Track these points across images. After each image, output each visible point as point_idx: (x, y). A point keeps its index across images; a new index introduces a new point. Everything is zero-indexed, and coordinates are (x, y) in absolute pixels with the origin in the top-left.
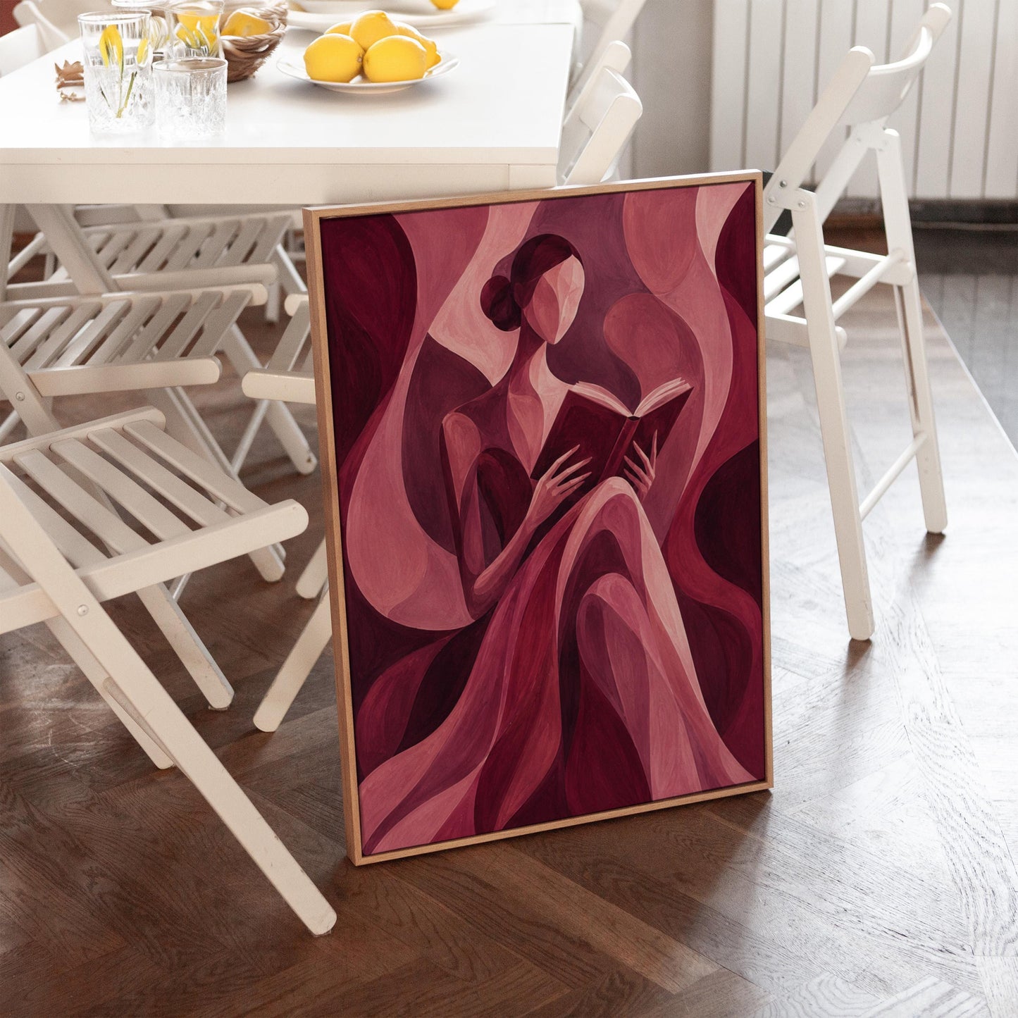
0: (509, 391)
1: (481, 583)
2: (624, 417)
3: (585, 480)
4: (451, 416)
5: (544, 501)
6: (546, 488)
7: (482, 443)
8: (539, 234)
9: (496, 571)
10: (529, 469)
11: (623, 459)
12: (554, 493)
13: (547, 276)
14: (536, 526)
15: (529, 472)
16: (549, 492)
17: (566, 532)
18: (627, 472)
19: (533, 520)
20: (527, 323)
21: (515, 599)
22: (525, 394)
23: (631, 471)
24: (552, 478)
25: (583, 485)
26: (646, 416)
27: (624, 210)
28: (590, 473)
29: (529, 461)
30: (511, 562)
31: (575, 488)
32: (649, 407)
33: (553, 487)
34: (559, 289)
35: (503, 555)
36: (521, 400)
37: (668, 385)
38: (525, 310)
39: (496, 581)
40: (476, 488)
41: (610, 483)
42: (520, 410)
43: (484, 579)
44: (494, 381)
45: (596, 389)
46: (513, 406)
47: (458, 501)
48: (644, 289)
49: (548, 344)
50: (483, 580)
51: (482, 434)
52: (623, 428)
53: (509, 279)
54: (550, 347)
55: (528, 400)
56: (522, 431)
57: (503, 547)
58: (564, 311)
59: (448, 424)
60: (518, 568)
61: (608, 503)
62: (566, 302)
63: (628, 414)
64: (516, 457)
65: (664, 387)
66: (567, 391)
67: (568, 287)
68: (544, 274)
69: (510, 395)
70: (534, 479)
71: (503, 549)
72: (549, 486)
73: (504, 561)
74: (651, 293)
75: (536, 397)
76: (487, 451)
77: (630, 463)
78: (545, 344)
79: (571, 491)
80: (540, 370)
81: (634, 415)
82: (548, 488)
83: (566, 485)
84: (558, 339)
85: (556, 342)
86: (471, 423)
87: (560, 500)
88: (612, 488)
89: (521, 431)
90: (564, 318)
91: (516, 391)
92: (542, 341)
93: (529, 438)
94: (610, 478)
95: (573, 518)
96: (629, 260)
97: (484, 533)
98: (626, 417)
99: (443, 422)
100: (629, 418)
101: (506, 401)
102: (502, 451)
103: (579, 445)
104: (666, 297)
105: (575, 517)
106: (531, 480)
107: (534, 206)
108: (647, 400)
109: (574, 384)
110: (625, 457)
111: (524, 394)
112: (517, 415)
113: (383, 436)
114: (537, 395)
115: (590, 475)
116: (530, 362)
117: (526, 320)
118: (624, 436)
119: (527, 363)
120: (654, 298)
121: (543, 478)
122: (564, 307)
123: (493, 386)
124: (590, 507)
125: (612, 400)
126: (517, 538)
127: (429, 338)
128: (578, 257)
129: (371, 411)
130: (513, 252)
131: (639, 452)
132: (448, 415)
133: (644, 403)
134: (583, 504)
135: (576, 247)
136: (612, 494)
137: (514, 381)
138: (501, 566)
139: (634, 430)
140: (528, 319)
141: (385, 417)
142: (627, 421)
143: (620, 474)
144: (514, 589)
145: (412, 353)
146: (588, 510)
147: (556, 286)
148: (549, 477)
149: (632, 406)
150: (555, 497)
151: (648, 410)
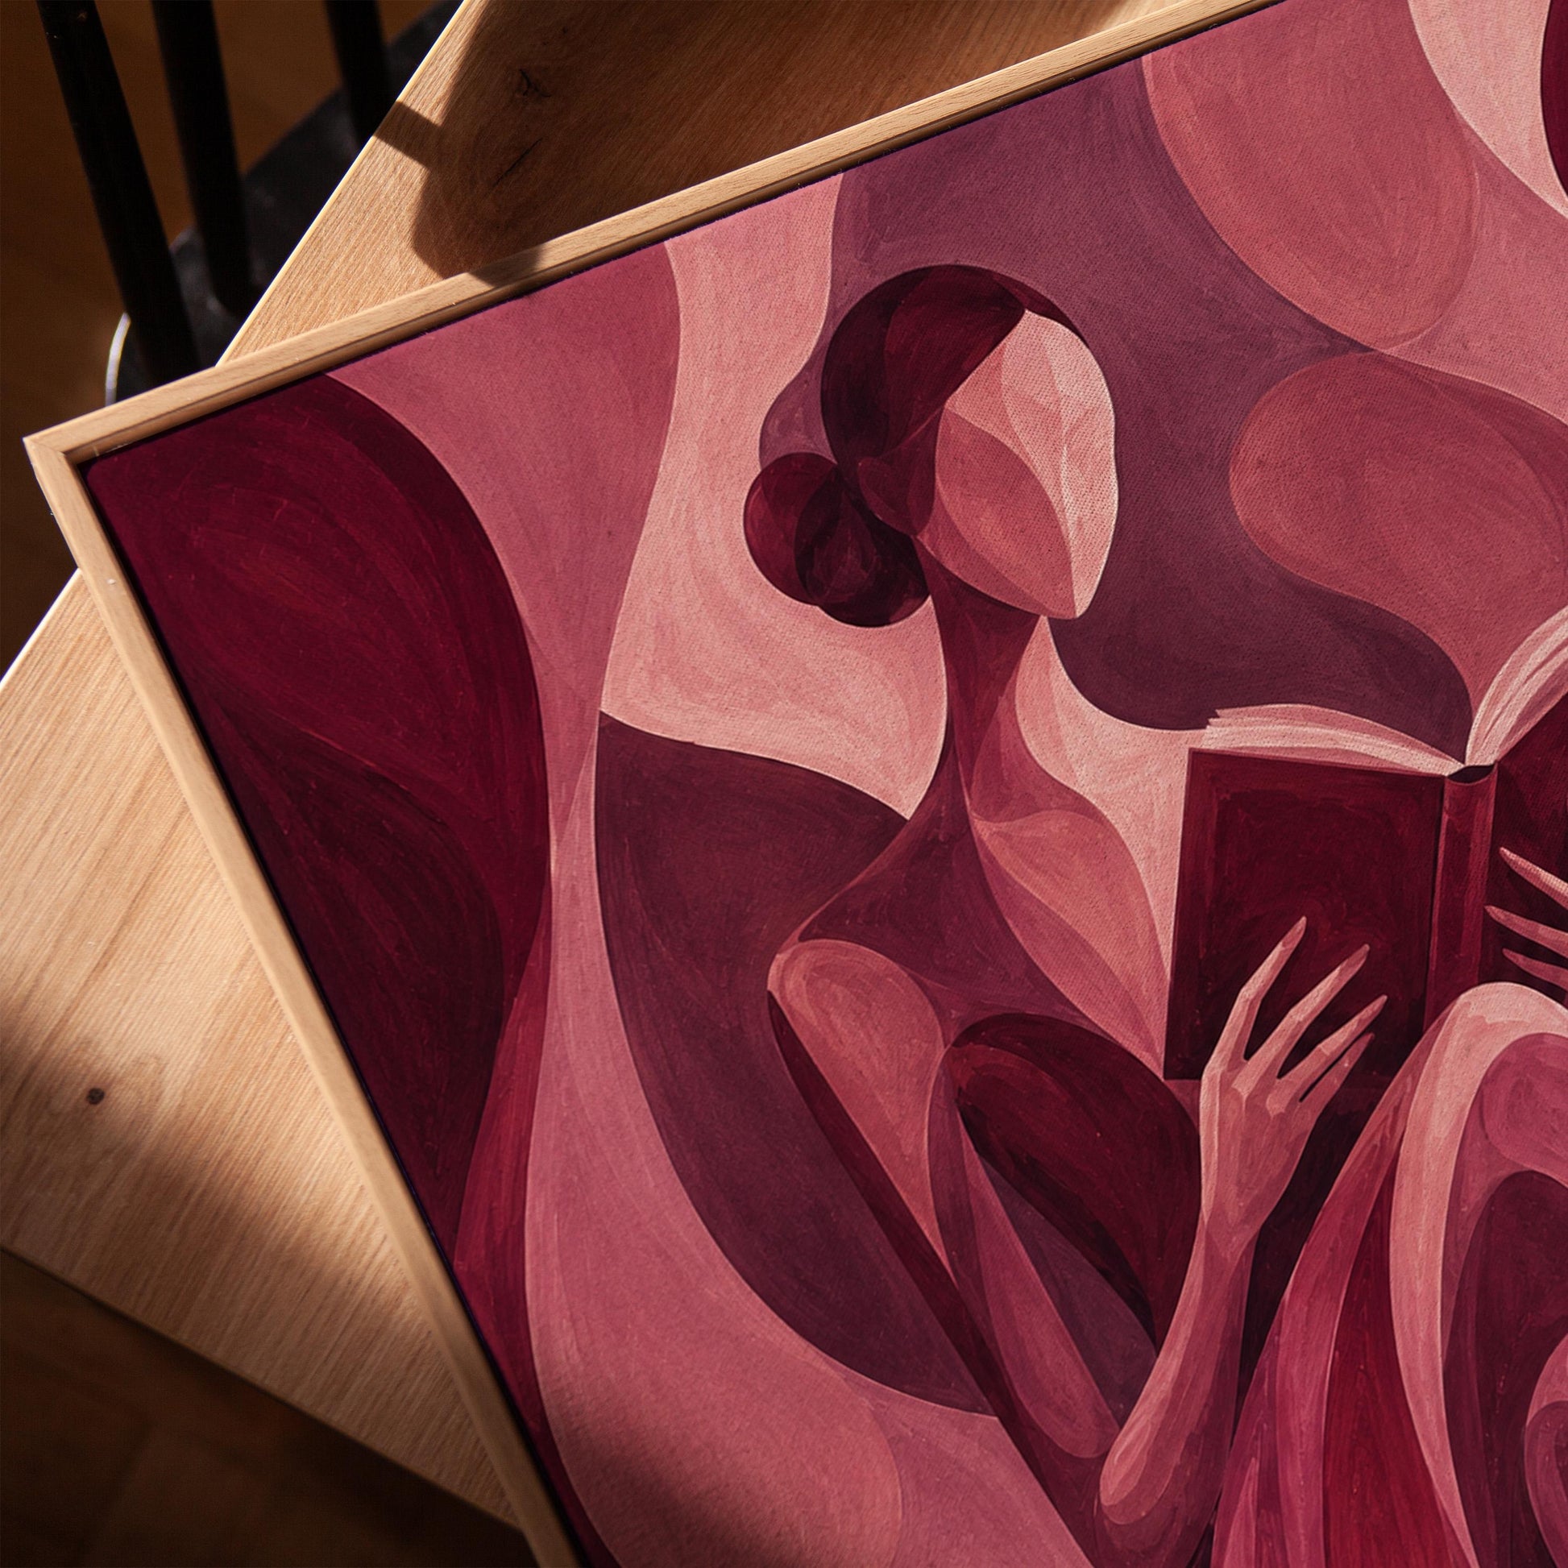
0: (973, 816)
1: (1127, 1476)
2: (1436, 781)
3: (1374, 1026)
4: (794, 957)
5: (1247, 1142)
6: (1238, 1097)
7: (940, 1012)
8: (878, 281)
9: (1164, 1424)
10: (1150, 1048)
11: (1488, 921)
12: (1275, 1105)
13: (962, 403)
14: (1251, 1232)
15: (1154, 1060)
16: (1255, 1102)
17: (1372, 1222)
18: (1520, 960)
19: (1233, 1214)
20: (951, 578)
21: (1270, 1497)
22: (1038, 810)
23: (1532, 949)
24: (1248, 1056)
25: (1371, 1044)
26: (1515, 754)
27: (1156, 113)
28: (1384, 998)
29: (1137, 1024)
30: (1206, 1382)
31: (1346, 1064)
32: (1513, 720)
33: (1263, 1088)
34: (1023, 438)
35: (1167, 1366)
36: (1028, 834)
37: (1552, 630)
38: (924, 539)
39: (1176, 1459)
40: (977, 1171)
41: (1473, 1012)
42: (1037, 868)
43: (1130, 1462)
44: (907, 801)
45: (1290, 718)
46: (1006, 860)
47: (929, 1229)
48: (1336, 344)
49: (1050, 619)
50: (1124, 1470)
51: (928, 982)
52: (1445, 818)
53: (827, 453)
54: (1064, 632)
55: (1053, 826)
56: (1075, 935)
57: (1156, 1339)
58: (1068, 499)
59: (790, 985)
60: (1242, 1391)
61: (1489, 1080)
62: (1064, 468)
63: (1448, 767)
64: (1085, 1025)
65: (1538, 642)
66: (1185, 756)
67: (1050, 420)
68: (948, 404)
69: (983, 829)
70: (1182, 1077)
71: (1157, 1343)
72: (1245, 1085)
73: (1178, 1385)
74: (1366, 349)
75: (1081, 807)
76: (969, 1035)
77: (1520, 925)
78: (1043, 625)
79: (1335, 1081)
80: (1062, 719)
81: (1468, 763)
82: (1245, 1096)
83: (1308, 1067)
84: (1083, 598)
85: (1079, 612)
86: (877, 961)
87: (1307, 1119)
88: (1482, 1029)
89: (1070, 939)
90: (1080, 524)
91: (999, 805)
92: (1029, 621)
93: (1108, 951)
94: (1463, 998)
95: (1378, 1168)
96: (1239, 268)
97: (1065, 1307)
98: (1442, 777)
99: (772, 985)
100: (1452, 777)
101: (975, 851)
102: (1025, 1019)
103: (1304, 919)
104: (1428, 344)
105: (1387, 1163)
106: (1172, 1085)
107: (827, 194)
108: (1494, 701)
109: (1202, 725)
110: (1495, 912)
111: (1030, 807)
112: (1034, 885)
113: (571, 1093)
114: (1079, 798)
115: (1386, 1005)
116: (1011, 701)
117: (940, 566)
118: (1460, 842)
119: (1003, 703)
120: (1381, 360)
121: (1215, 1066)
122: (1065, 491)
123: (908, 817)
124: (1428, 1112)
125: (1365, 737)
126: (1197, 1293)
127: (612, 730)
128: (1050, 311)
129: (495, 1024)
130: (807, 367)
131: (1537, 877)
132: (781, 958)
133: (1485, 718)
134: (1399, 1111)
135: (1030, 283)
136: (1495, 1048)
137: (977, 776)
138: (1173, 1405)
139: (1486, 813)
140: (950, 566)
141: (551, 1025)
142: (1447, 787)
143: (1498, 972)
144: (1254, 1467)
145: (570, 795)
146: (1424, 1130)
147: (1008, 428)
148: (1234, 1053)
149: (1452, 739)
150: (1281, 1117)
151: (1514, 730)
